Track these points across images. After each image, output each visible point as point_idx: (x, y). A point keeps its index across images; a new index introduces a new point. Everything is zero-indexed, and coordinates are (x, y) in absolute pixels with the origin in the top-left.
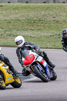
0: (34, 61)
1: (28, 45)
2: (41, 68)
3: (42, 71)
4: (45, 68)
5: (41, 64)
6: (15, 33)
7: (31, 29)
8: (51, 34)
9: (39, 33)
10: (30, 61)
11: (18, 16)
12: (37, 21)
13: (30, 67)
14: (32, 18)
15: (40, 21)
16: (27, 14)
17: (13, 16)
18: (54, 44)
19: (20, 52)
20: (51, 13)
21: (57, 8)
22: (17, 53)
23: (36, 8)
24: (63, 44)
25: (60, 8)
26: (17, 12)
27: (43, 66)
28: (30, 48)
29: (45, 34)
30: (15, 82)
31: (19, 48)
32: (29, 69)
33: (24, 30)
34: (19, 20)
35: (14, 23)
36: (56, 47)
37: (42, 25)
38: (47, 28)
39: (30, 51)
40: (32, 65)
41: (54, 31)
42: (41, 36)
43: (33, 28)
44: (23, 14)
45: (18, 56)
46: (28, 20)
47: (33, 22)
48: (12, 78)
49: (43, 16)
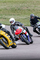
0: (21, 32)
1: (17, 23)
2: (25, 37)
3: (26, 38)
4: (27, 37)
5: (25, 34)
6: (4, 17)
7: (13, 15)
8: (26, 18)
9: (18, 17)
10: (19, 33)
11: (6, 6)
12: (17, 10)
13: (19, 36)
14: (14, 8)
15: (19, 9)
16: (11, 5)
17: (3, 7)
18: (27, 23)
19: (13, 28)
20: (26, 5)
21: (29, 2)
22: (11, 28)
23: (17, 2)
24: (30, 23)
25: (31, 2)
26: (5, 4)
27: (26, 35)
28: (18, 25)
29: (22, 17)
30: (13, 45)
31: (12, 25)
32: (18, 37)
33: (9, 15)
34: (6, 9)
35: (4, 10)
36: (28, 25)
37: (20, 12)
38: (23, 14)
39: (19, 27)
40: (20, 35)
41: (27, 16)
42: (20, 19)
43: (15, 14)
44: (9, 5)
45: (11, 29)
46: (12, 9)
47: (15, 10)
48: (12, 42)
49: (21, 7)
